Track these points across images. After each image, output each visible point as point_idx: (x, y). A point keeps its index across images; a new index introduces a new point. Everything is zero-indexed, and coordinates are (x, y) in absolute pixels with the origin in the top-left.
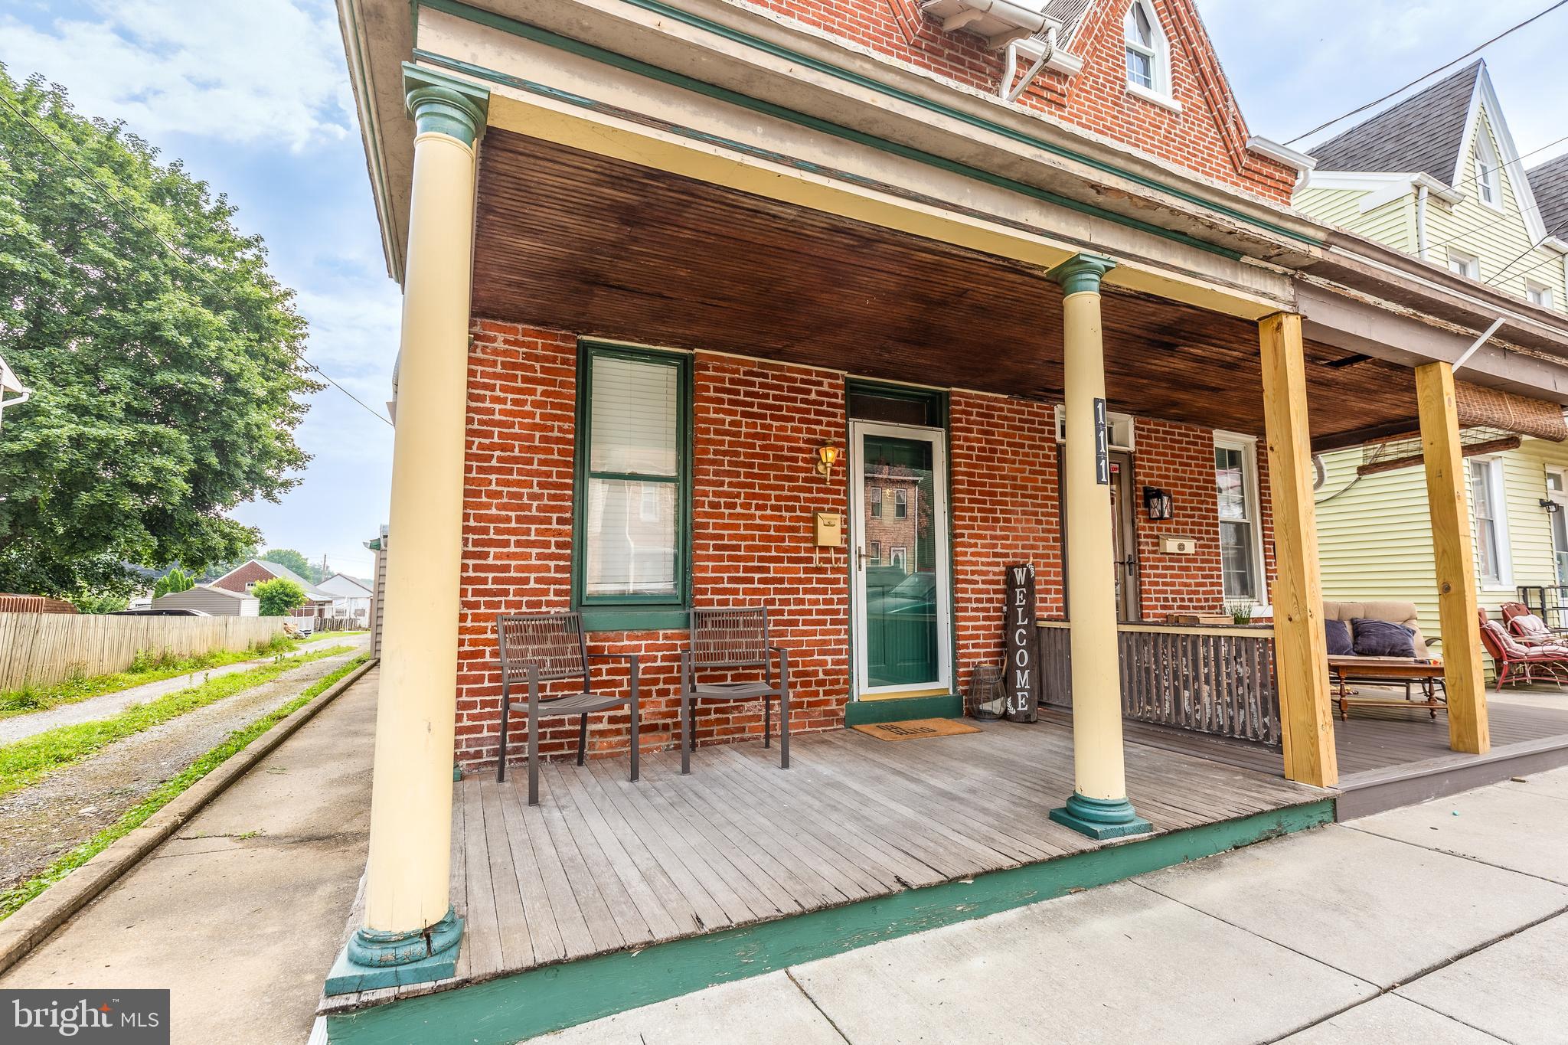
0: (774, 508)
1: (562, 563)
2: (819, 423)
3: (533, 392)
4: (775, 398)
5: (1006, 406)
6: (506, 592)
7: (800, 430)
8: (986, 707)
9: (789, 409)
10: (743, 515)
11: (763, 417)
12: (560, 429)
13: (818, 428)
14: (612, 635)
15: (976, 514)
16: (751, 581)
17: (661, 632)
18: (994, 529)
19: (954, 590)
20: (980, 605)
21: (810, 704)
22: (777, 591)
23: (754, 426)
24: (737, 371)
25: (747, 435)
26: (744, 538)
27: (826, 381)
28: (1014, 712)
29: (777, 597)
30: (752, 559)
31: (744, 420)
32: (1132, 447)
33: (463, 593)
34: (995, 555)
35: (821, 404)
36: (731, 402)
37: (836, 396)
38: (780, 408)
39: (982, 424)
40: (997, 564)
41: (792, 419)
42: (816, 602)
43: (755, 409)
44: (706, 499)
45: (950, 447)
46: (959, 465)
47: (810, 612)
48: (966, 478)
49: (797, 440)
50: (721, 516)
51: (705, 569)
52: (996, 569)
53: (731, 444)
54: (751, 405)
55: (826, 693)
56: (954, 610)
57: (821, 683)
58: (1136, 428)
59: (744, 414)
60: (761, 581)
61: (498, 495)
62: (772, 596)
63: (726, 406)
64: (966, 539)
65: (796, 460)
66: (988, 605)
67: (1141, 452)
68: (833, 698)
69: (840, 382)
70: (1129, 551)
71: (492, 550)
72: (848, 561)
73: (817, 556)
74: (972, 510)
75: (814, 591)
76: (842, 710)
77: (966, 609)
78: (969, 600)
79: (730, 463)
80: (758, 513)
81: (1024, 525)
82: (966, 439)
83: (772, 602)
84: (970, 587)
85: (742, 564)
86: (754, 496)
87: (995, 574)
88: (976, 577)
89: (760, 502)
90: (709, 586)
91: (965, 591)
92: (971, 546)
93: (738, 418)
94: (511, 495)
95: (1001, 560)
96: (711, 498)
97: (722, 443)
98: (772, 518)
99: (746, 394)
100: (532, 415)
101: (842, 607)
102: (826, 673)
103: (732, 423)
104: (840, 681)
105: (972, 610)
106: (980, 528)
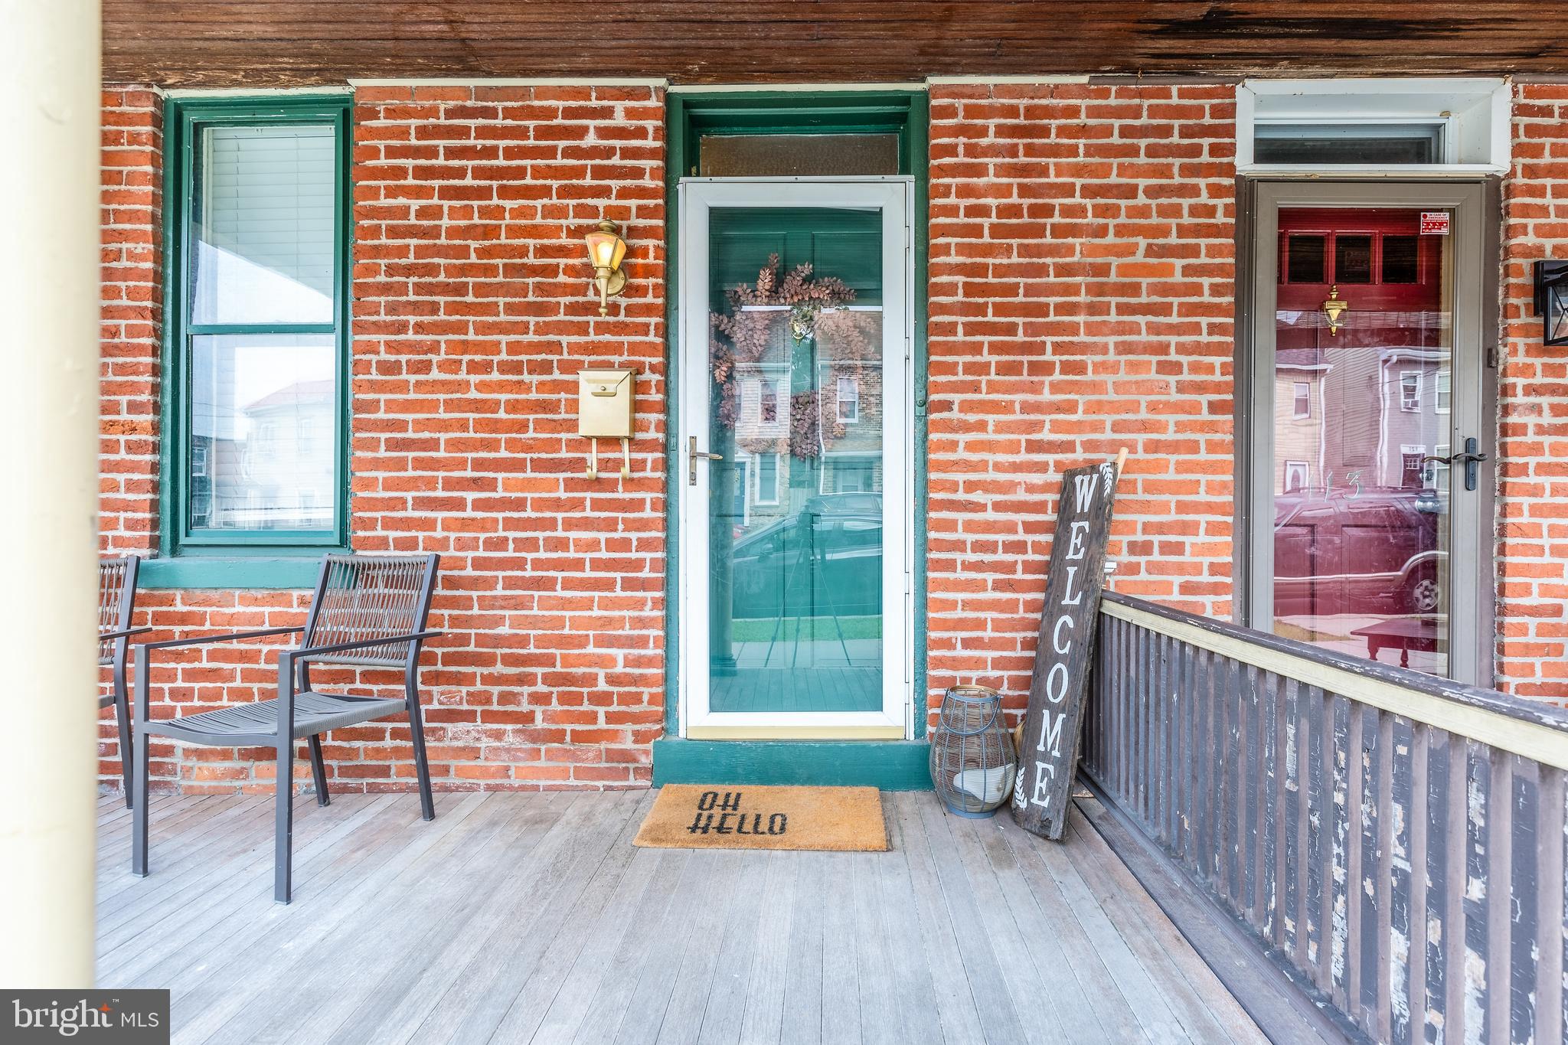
0: (504, 367)
1: (136, 476)
2: (605, 192)
4: (509, 153)
5: (1083, 103)
7: (561, 212)
8: (968, 783)
9: (537, 173)
10: (444, 383)
11: (483, 193)
12: (131, 256)
13: (601, 203)
14: (215, 595)
15: (986, 357)
16: (460, 505)
17: (295, 594)
18: (1035, 388)
19: (923, 524)
20: (988, 558)
21: (577, 737)
22: (509, 524)
23: (467, 212)
24: (433, 112)
25: (453, 232)
26: (444, 426)
27: (619, 106)
28: (1023, 805)
29: (511, 535)
30: (461, 464)
31: (446, 204)
32: (1500, 162)
34: (1033, 447)
35: (609, 152)
36: (422, 173)
37: (641, 133)
38: (520, 173)
39: (1013, 151)
40: (1042, 468)
41: (546, 192)
42: (594, 545)
43: (469, 181)
44: (374, 358)
45: (925, 215)
46: (945, 250)
47: (578, 565)
48: (960, 279)
49: (556, 231)
50: (403, 387)
51: (373, 484)
52: (1037, 478)
53: (420, 252)
54: (461, 173)
55: (610, 718)
56: (924, 565)
57: (603, 699)
58: (1518, 113)
59: (446, 193)
60: (478, 505)
62: (501, 533)
63: (410, 181)
64: (955, 415)
65: (553, 271)
66: (1010, 557)
67: (1527, 174)
68: (628, 728)
69: (653, 103)
70: (1471, 426)
72: (667, 465)
73: (593, 456)
74: (977, 349)
75: (586, 524)
76: (646, 752)
77: (950, 565)
78: (960, 546)
79: (419, 289)
80: (474, 379)
81: (1122, 376)
82: (965, 192)
83: (501, 544)
84: (961, 517)
85: (441, 474)
86: (465, 347)
87: (1031, 488)
88: (978, 497)
89: (478, 358)
90: (379, 515)
91: (950, 526)
92: (966, 427)
93: (435, 201)
95: (1050, 458)
96: (384, 356)
97: (403, 251)
98: (501, 387)
99: (451, 153)
101: (648, 555)
102: (612, 680)
103: (422, 213)
104: (646, 698)
105: (968, 566)
106: (992, 387)
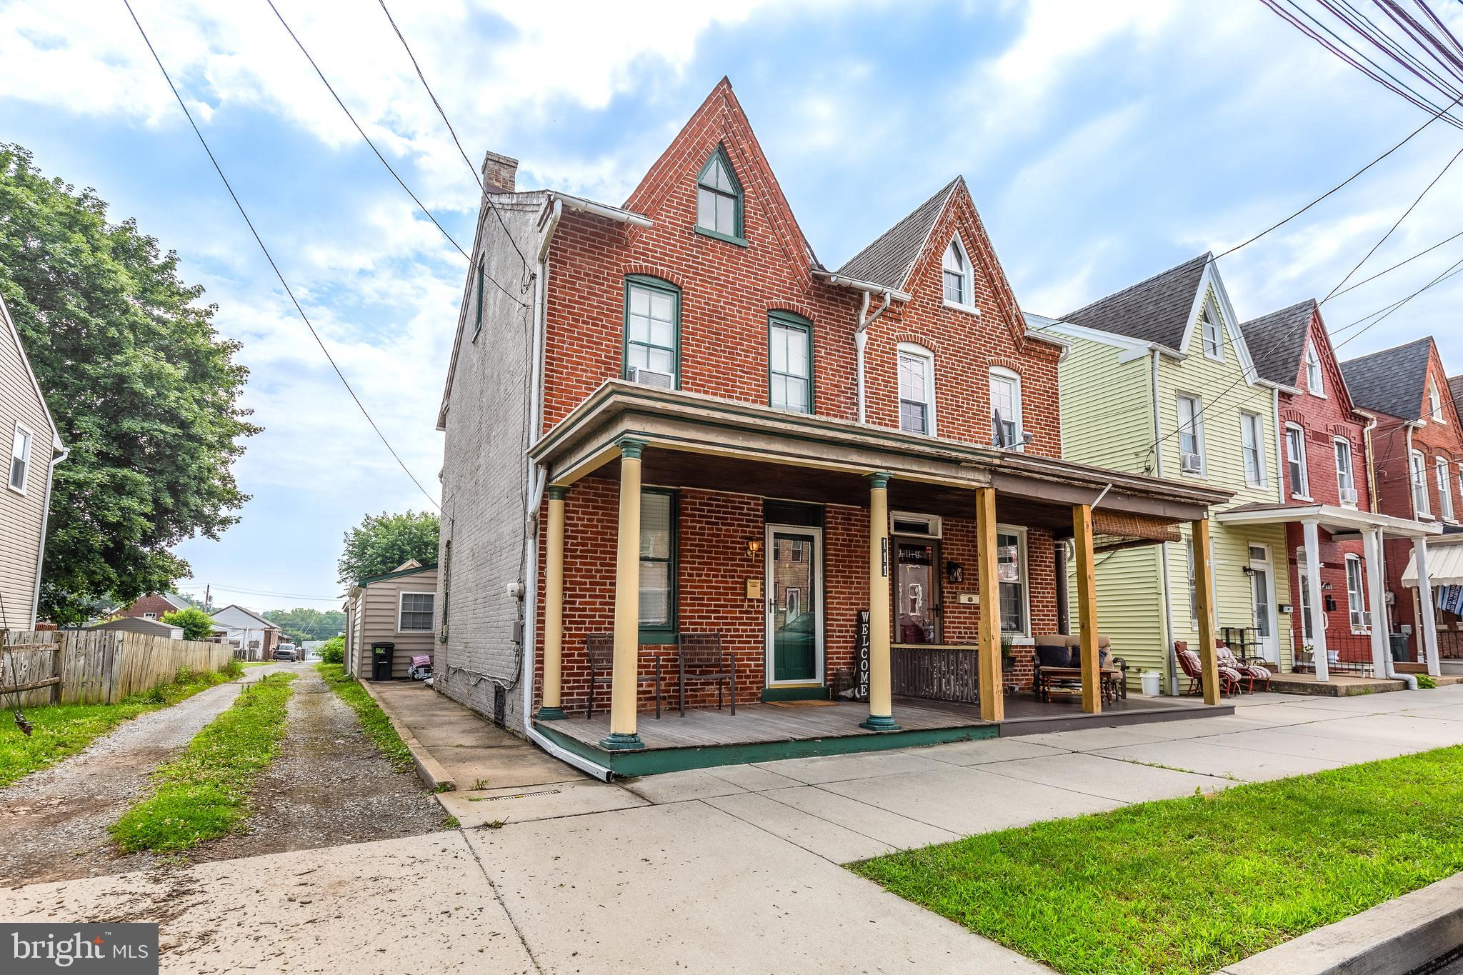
0: (723, 576)
2: (749, 526)
3: (597, 514)
4: (724, 513)
5: (859, 513)
6: (584, 623)
7: (737, 531)
8: (843, 693)
9: (732, 519)
10: (706, 580)
11: (717, 524)
13: (748, 529)
15: (840, 579)
16: (710, 618)
17: (661, 646)
18: (851, 588)
19: (825, 625)
20: (842, 634)
21: (741, 689)
22: (724, 624)
23: (712, 529)
24: (703, 498)
25: (708, 535)
26: (706, 593)
27: (752, 502)
28: (859, 697)
30: (710, 605)
31: (707, 526)
32: (940, 536)
33: (564, 622)
34: (851, 604)
35: (750, 515)
36: (700, 516)
37: (758, 510)
38: (727, 518)
39: (844, 524)
40: (852, 610)
41: (733, 525)
42: (745, 631)
44: (686, 571)
45: (824, 539)
46: (829, 549)
47: (742, 636)
48: (834, 557)
49: (736, 537)
50: (694, 581)
51: (685, 611)
53: (700, 540)
54: (711, 517)
55: (750, 683)
56: (826, 636)
57: (748, 677)
58: (943, 524)
59: (707, 523)
60: (715, 618)
61: (580, 570)
63: (697, 518)
64: (833, 594)
65: (735, 548)
67: (946, 539)
68: (755, 685)
69: (761, 502)
70: (937, 602)
71: (578, 600)
72: (764, 606)
73: (746, 604)
74: (837, 577)
75: (745, 624)
76: (760, 693)
77: (833, 636)
78: (835, 631)
79: (699, 551)
80: (714, 579)
82: (834, 534)
84: (835, 622)
85: (705, 608)
86: (712, 570)
87: (851, 615)
88: (839, 617)
89: (715, 573)
90: (687, 620)
91: (832, 625)
92: (836, 598)
93: (704, 525)
94: (587, 570)
95: (854, 607)
96: (689, 571)
97: (695, 540)
98: (722, 582)
99: (708, 511)
100: (596, 527)
101: (760, 633)
102: (750, 671)
103: (700, 528)
104: (758, 676)
105: (837, 637)
106: (842, 587)
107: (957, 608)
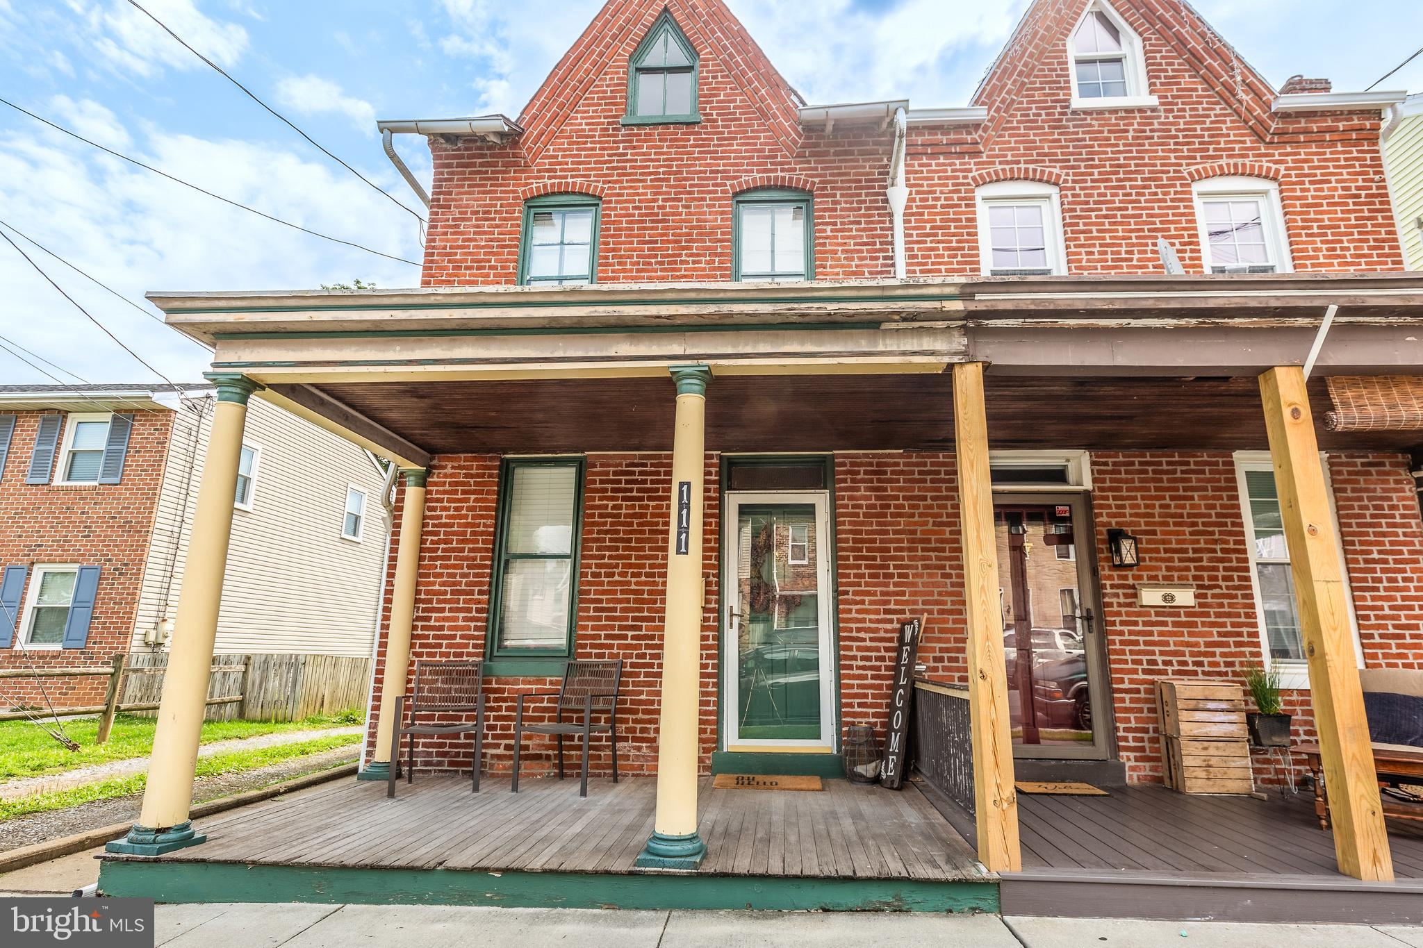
0: (647, 575)
1: (479, 624)
3: (467, 500)
4: (652, 482)
5: (901, 461)
6: (440, 646)
8: (860, 769)
9: (664, 490)
10: (620, 582)
11: (641, 499)
12: (485, 525)
14: (511, 679)
15: (863, 571)
16: (625, 637)
17: (548, 679)
18: (887, 585)
19: (838, 648)
20: (868, 664)
22: (648, 646)
23: (633, 507)
24: (621, 465)
25: (626, 516)
26: (620, 601)
28: (884, 777)
29: (648, 652)
30: (626, 619)
31: (624, 503)
32: (1088, 485)
33: (412, 646)
34: (887, 612)
36: (614, 490)
38: (657, 490)
39: (871, 481)
40: (891, 621)
43: (635, 494)
44: (590, 571)
45: (834, 507)
46: (843, 523)
48: (850, 536)
50: (602, 583)
51: (585, 628)
52: (889, 626)
53: (612, 524)
54: (631, 490)
56: (839, 667)
58: (1093, 463)
59: (624, 499)
60: (633, 637)
61: (440, 575)
62: (644, 651)
63: (609, 494)
64: (850, 597)
66: (878, 663)
67: (1101, 489)
68: (700, 746)
69: (715, 461)
70: (1088, 604)
71: (434, 615)
72: (719, 619)
74: (859, 567)
76: (709, 758)
77: (850, 667)
78: (854, 658)
79: (611, 540)
80: (633, 580)
81: (925, 579)
82: (851, 498)
83: (643, 656)
84: (855, 644)
85: (617, 623)
86: (631, 566)
87: (886, 631)
88: (862, 635)
89: (635, 570)
90: (588, 642)
91: (850, 648)
92: (856, 603)
93: (620, 502)
94: (449, 575)
95: (895, 617)
96: (594, 570)
97: (605, 524)
98: (646, 583)
99: (627, 482)
100: (466, 517)
101: (710, 662)
103: (614, 507)
104: (709, 731)
105: (859, 668)
106: (867, 584)
107: (1139, 614)
